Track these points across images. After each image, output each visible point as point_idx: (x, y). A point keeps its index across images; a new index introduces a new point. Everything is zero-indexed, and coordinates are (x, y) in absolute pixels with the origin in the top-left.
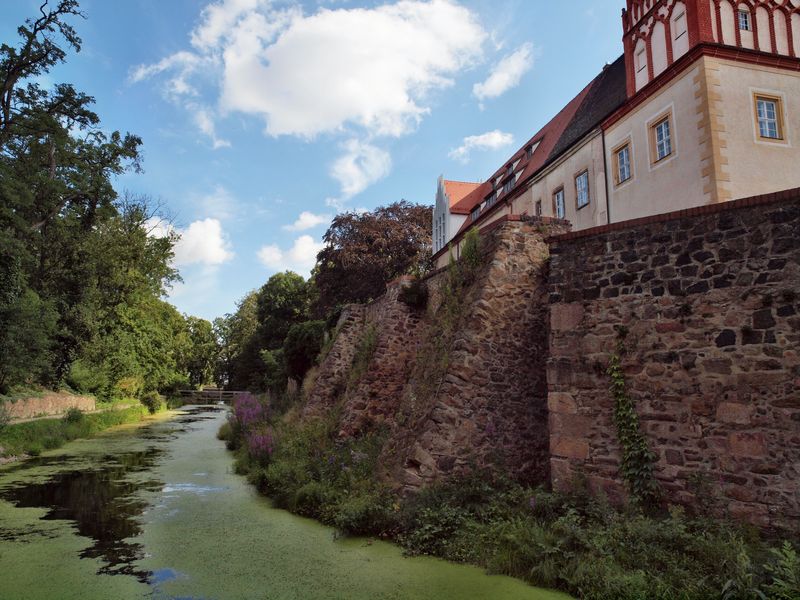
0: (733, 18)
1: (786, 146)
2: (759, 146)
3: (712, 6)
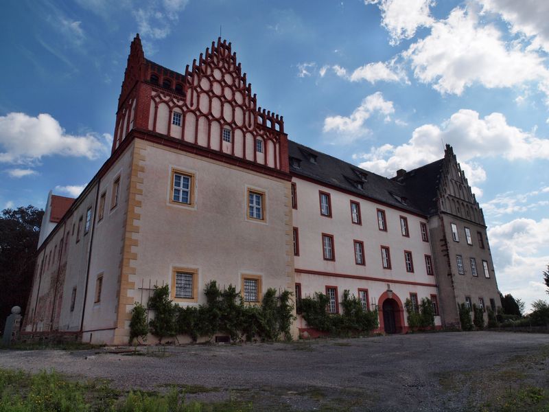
0: (168, 116)
1: (193, 209)
2: (170, 207)
3: (152, 105)
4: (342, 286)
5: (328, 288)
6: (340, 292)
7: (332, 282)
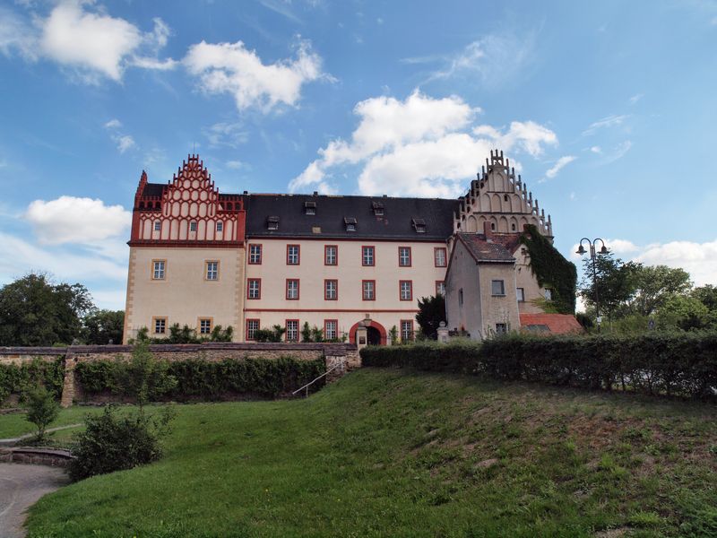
0: (151, 226)
3: (141, 222)
4: (303, 319)
5: (288, 322)
6: (302, 324)
7: (293, 316)
